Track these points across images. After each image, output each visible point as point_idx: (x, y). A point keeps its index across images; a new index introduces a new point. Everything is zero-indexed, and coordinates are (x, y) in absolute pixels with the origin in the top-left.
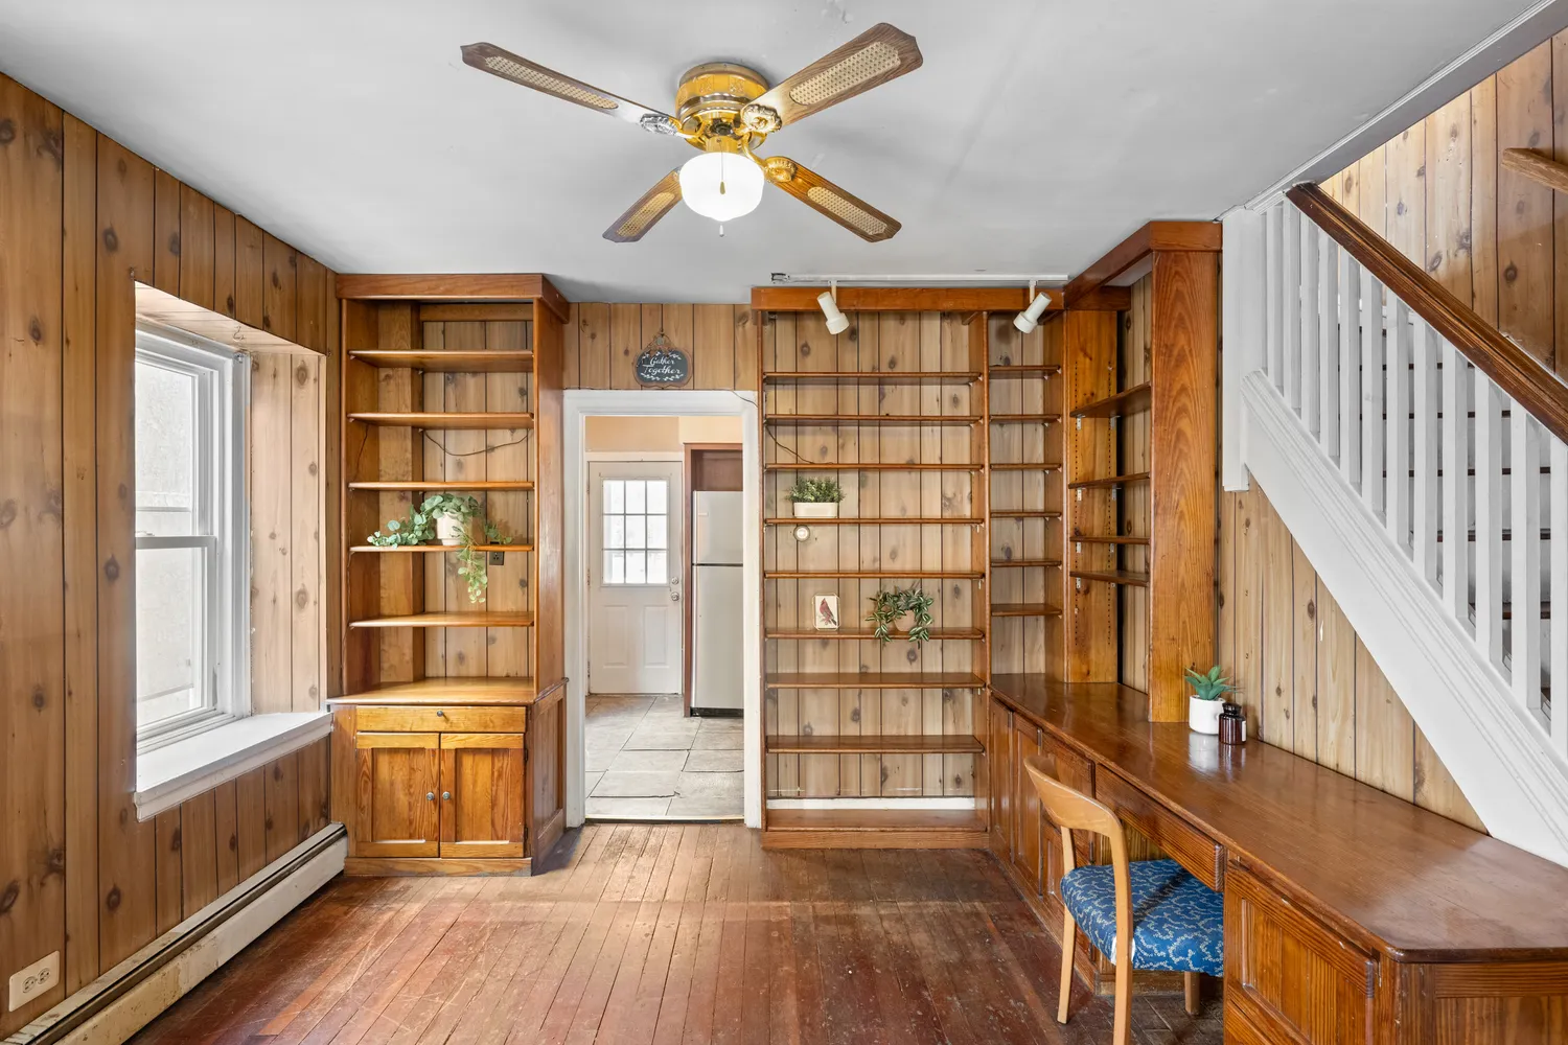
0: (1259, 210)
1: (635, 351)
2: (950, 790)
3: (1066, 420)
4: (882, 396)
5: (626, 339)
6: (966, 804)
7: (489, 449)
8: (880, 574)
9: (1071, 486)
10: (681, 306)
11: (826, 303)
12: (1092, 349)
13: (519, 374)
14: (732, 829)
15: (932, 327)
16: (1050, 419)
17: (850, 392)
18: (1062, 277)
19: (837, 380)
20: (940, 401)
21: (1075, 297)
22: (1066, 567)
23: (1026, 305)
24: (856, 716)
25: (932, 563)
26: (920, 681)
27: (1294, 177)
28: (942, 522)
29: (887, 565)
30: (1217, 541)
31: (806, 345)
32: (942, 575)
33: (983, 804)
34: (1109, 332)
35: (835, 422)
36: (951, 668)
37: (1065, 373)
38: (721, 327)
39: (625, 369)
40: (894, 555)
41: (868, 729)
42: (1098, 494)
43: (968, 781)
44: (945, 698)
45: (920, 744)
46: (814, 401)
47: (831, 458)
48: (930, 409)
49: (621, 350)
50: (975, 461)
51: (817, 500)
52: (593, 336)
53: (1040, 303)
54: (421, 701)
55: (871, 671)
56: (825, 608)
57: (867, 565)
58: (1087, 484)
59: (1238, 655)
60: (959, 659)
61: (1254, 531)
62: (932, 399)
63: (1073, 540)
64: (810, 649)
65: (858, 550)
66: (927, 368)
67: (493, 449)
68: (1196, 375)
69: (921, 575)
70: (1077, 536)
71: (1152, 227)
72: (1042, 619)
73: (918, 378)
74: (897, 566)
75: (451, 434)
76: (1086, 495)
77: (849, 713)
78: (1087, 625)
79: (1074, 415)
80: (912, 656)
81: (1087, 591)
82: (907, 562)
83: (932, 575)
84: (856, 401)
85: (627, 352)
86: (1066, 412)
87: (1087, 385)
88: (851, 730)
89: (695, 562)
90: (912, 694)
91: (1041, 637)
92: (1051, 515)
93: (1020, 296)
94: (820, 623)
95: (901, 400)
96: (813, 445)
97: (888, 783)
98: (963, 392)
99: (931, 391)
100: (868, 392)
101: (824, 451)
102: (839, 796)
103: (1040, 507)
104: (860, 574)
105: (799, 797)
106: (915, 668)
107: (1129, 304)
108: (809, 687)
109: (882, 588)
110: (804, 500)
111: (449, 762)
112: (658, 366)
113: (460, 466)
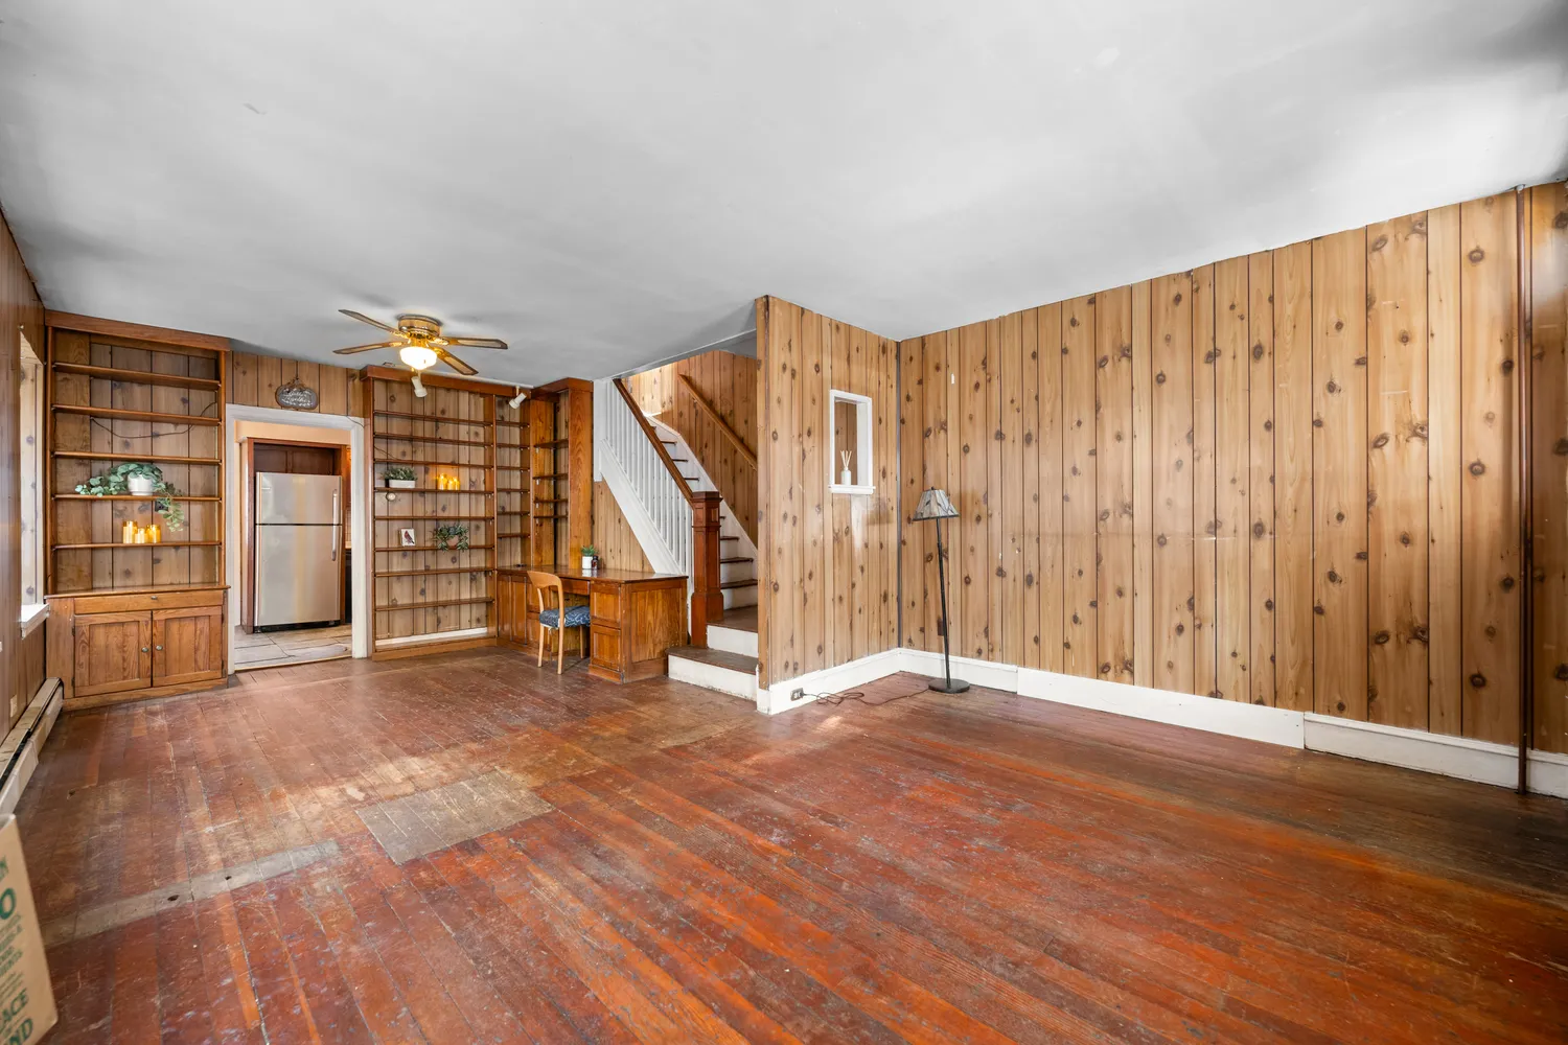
0: (604, 382)
1: (276, 383)
2: (474, 624)
3: (532, 448)
4: (437, 428)
5: (268, 376)
6: (480, 631)
7: (154, 435)
8: (437, 519)
9: (534, 478)
10: (311, 364)
11: (416, 382)
12: (543, 418)
13: (182, 390)
14: (347, 661)
15: (464, 397)
16: (523, 447)
17: (419, 424)
18: (532, 387)
19: (412, 418)
20: (468, 433)
21: (536, 394)
22: (532, 515)
23: (515, 397)
24: (423, 592)
25: (464, 513)
26: (459, 571)
27: (615, 376)
28: (470, 492)
29: (441, 514)
30: (592, 501)
31: (393, 396)
32: (470, 519)
33: (493, 630)
34: (550, 412)
35: (411, 439)
36: (475, 565)
37: (532, 427)
38: (339, 383)
39: (270, 397)
40: (444, 509)
41: (430, 598)
42: (546, 481)
43: (483, 619)
44: (471, 580)
45: (459, 603)
46: (398, 427)
47: (408, 458)
48: (463, 437)
49: (266, 384)
50: (487, 463)
51: (404, 479)
52: (244, 373)
53: (522, 397)
54: (136, 591)
55: (431, 568)
56: (407, 535)
57: (429, 514)
58: (541, 477)
59: (599, 543)
60: (479, 560)
61: (603, 497)
62: (464, 432)
63: (535, 502)
64: (396, 558)
65: (424, 507)
66: (461, 417)
67: (158, 435)
68: (584, 437)
69: (458, 519)
70: (537, 500)
71: (568, 380)
72: (519, 539)
73: (457, 421)
74: (446, 514)
75: (118, 424)
76: (540, 482)
77: (419, 590)
78: (541, 540)
79: (535, 446)
80: (454, 560)
81: (541, 525)
82: (450, 512)
83: (465, 519)
84: (424, 429)
85: (270, 386)
86: (532, 445)
87: (541, 433)
88: (420, 600)
89: (258, 522)
90: (453, 578)
91: (519, 549)
92: (524, 492)
93: (511, 392)
94: (405, 543)
95: (448, 431)
96: (397, 450)
97: (441, 625)
98: (481, 430)
99: (463, 428)
100: (429, 425)
101: (404, 454)
102: (413, 634)
103: (518, 487)
104: (425, 519)
105: (389, 637)
106: (456, 566)
107: (559, 400)
108: (395, 579)
109: (438, 525)
110: (396, 479)
111: (160, 628)
112: (294, 397)
113: (127, 445)
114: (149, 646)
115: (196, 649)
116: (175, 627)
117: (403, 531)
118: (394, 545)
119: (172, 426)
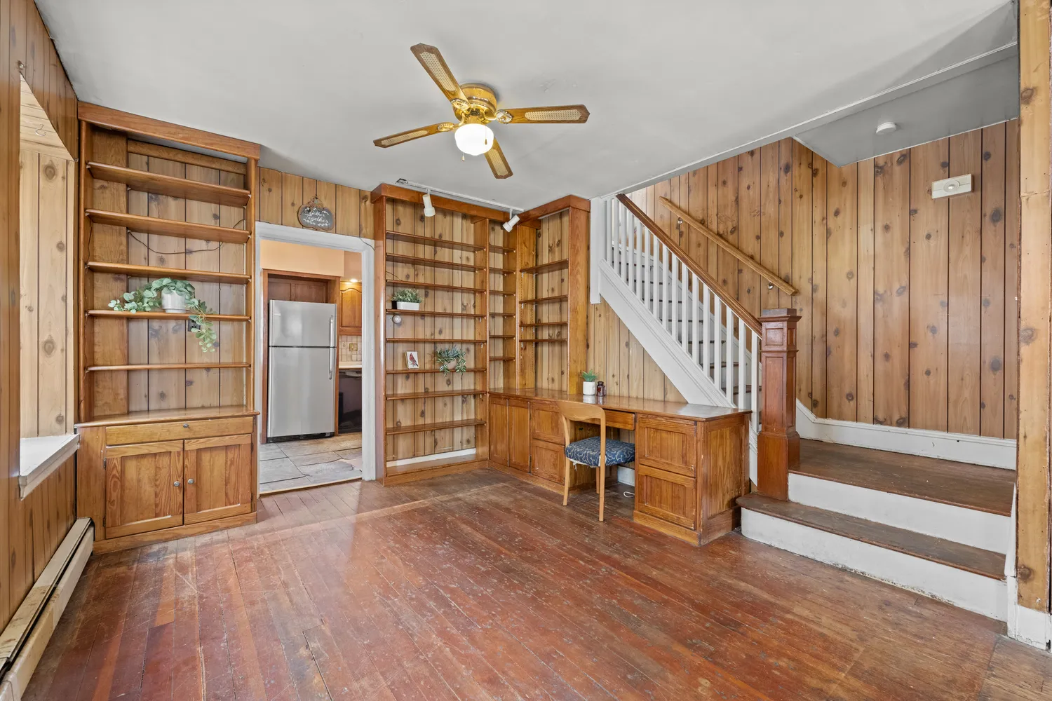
0: (604, 199)
1: (298, 203)
2: (465, 446)
3: (518, 273)
4: (435, 252)
5: (292, 195)
6: (470, 452)
7: (188, 251)
8: (435, 342)
9: (521, 303)
10: (328, 183)
11: (427, 200)
12: (527, 244)
13: (213, 205)
14: (359, 483)
15: (458, 221)
16: (507, 273)
17: (421, 247)
18: (522, 210)
19: (415, 240)
20: (461, 258)
21: (525, 218)
22: (517, 338)
23: (508, 220)
24: (423, 414)
25: (457, 337)
26: (452, 395)
27: (619, 191)
28: (462, 316)
29: (437, 337)
30: (587, 324)
31: (398, 220)
32: (462, 342)
33: (484, 451)
34: (533, 237)
35: (414, 262)
36: (466, 388)
37: (517, 252)
38: (353, 201)
39: (291, 214)
40: (440, 332)
41: (428, 421)
42: (529, 306)
43: (473, 441)
44: (463, 402)
45: (452, 426)
46: (403, 249)
47: (411, 280)
48: (457, 260)
49: (289, 202)
50: (478, 287)
51: (411, 301)
52: (270, 190)
53: (516, 219)
54: (168, 418)
55: (430, 390)
56: (412, 358)
57: (428, 337)
58: (525, 302)
59: (595, 366)
60: (467, 383)
61: (603, 319)
62: (458, 256)
63: (520, 326)
64: (400, 381)
65: (424, 329)
66: (456, 240)
67: (191, 252)
69: (452, 342)
70: (522, 325)
71: (570, 197)
72: (502, 363)
73: (452, 245)
74: (442, 337)
75: (154, 238)
76: (525, 306)
77: (419, 413)
78: (525, 362)
79: (521, 271)
80: (449, 382)
81: (525, 349)
82: (446, 336)
83: (457, 341)
84: (425, 252)
85: (293, 204)
86: (518, 269)
87: (526, 259)
88: (420, 422)
89: (270, 344)
90: (448, 400)
91: (502, 371)
92: (508, 316)
93: (506, 217)
94: (410, 366)
95: (444, 255)
96: (402, 272)
97: (437, 447)
98: (471, 255)
99: (457, 253)
100: (429, 249)
101: (408, 276)
102: (414, 456)
103: (501, 311)
104: (425, 341)
105: (396, 460)
106: (450, 388)
107: (540, 227)
108: (399, 401)
109: (435, 348)
110: (404, 301)
111: (192, 458)
112: (314, 216)
113: (162, 261)
114: (181, 479)
115: (227, 482)
116: (206, 457)
117: (409, 354)
118: (400, 367)
119: (204, 242)
